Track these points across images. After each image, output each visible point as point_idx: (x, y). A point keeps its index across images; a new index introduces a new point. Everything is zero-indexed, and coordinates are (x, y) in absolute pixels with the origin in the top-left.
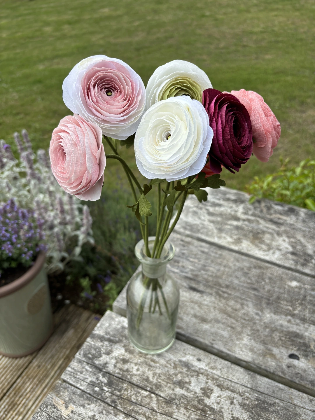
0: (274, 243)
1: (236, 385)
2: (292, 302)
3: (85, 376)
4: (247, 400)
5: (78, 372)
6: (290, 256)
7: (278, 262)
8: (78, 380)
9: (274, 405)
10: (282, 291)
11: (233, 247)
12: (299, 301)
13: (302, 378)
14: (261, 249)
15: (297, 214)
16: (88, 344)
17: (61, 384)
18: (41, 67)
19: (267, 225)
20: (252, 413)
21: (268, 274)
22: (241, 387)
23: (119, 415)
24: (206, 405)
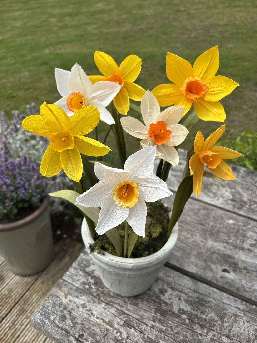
0: (219, 193)
1: (183, 288)
2: (228, 234)
3: (79, 278)
4: (190, 298)
5: (75, 275)
6: (230, 202)
7: (221, 206)
8: (74, 281)
9: (209, 302)
10: (221, 226)
12: (233, 234)
13: (230, 285)
14: (209, 196)
15: (238, 172)
16: (81, 257)
17: (63, 282)
18: (47, 51)
20: (193, 307)
21: (212, 214)
22: (187, 289)
23: (101, 303)
24: (161, 300)
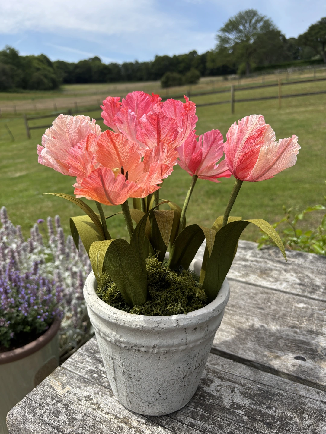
0: (281, 277)
1: (238, 378)
2: (299, 318)
4: (249, 390)
6: (298, 286)
7: (285, 290)
9: (277, 395)
10: (288, 310)
11: (241, 279)
12: (306, 318)
13: (308, 374)
14: (268, 281)
15: (305, 257)
17: (61, 370)
19: (275, 265)
20: (254, 401)
21: (275, 298)
22: (243, 379)
24: (205, 392)
